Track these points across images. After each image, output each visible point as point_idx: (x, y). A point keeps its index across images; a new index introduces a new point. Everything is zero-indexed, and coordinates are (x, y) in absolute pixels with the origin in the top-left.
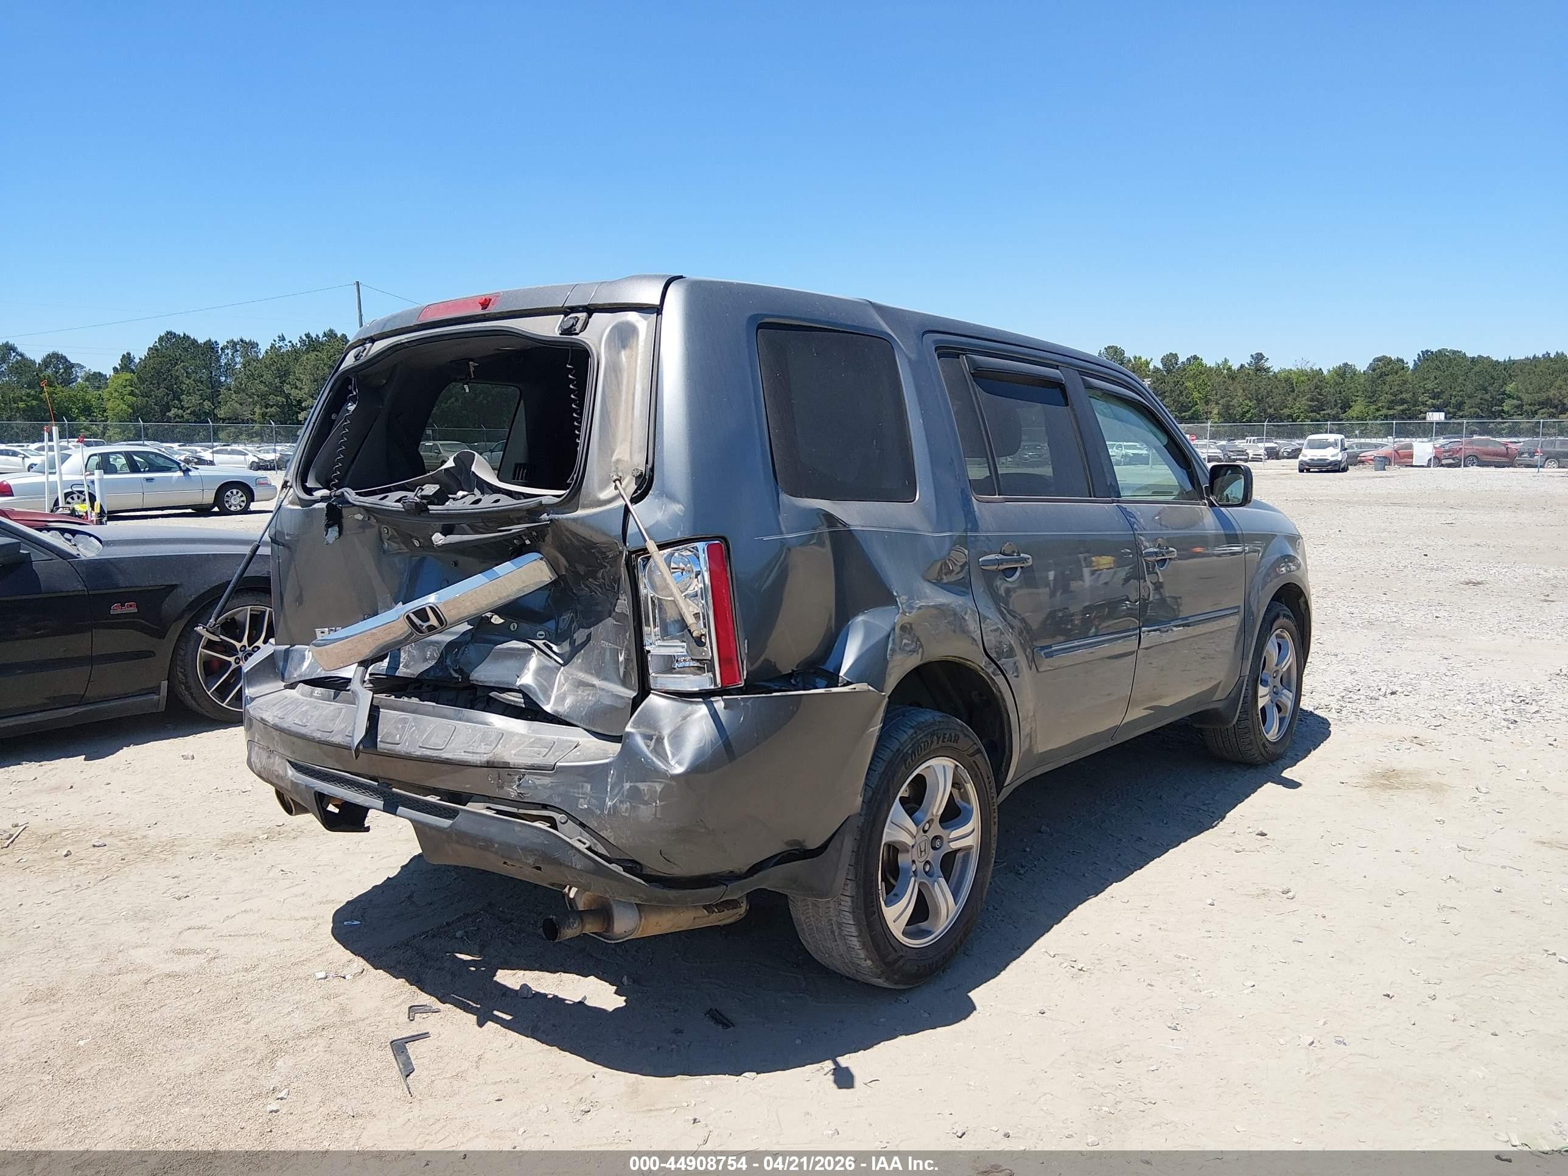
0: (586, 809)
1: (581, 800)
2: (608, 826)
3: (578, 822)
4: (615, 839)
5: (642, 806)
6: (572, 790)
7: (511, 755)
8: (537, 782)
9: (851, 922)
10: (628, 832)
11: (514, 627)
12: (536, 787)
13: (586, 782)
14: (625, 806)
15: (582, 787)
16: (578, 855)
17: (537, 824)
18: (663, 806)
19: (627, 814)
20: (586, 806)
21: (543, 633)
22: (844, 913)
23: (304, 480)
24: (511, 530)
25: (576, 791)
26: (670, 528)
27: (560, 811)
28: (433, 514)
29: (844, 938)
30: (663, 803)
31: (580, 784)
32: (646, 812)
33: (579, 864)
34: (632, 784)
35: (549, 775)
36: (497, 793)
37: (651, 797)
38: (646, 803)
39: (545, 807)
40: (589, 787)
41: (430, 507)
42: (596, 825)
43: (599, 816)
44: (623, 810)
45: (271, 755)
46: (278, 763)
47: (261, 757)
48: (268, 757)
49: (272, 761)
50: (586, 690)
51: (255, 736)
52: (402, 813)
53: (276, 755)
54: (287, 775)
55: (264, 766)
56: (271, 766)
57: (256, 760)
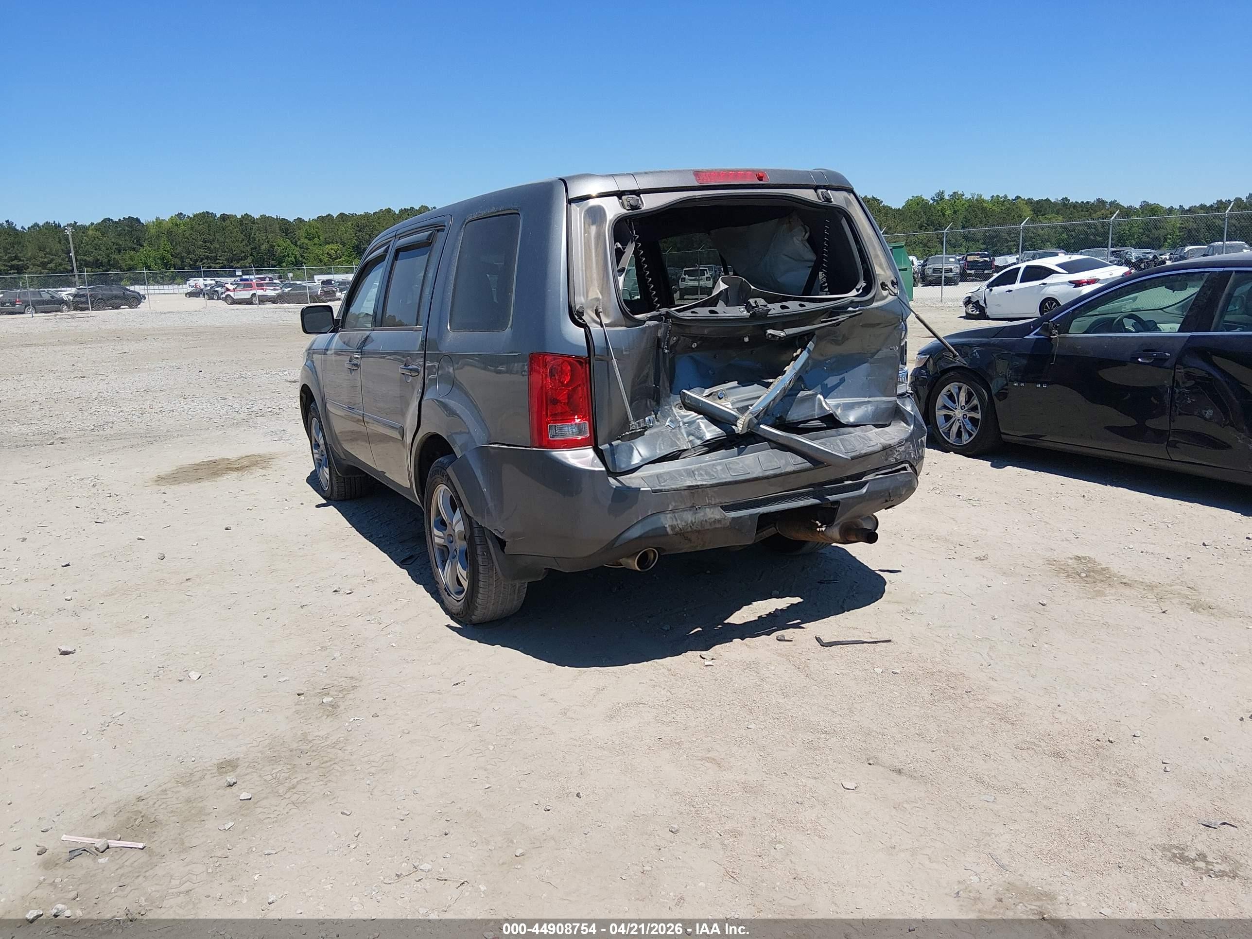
1: (912, 454)
7: (885, 441)
12: (901, 453)
40: (912, 446)
45: (698, 511)
46: (711, 512)
47: (682, 517)
48: (695, 513)
49: (702, 514)
50: (862, 405)
51: (668, 506)
52: (831, 498)
53: (705, 508)
54: (726, 516)
55: (692, 521)
56: (702, 518)
57: (675, 523)
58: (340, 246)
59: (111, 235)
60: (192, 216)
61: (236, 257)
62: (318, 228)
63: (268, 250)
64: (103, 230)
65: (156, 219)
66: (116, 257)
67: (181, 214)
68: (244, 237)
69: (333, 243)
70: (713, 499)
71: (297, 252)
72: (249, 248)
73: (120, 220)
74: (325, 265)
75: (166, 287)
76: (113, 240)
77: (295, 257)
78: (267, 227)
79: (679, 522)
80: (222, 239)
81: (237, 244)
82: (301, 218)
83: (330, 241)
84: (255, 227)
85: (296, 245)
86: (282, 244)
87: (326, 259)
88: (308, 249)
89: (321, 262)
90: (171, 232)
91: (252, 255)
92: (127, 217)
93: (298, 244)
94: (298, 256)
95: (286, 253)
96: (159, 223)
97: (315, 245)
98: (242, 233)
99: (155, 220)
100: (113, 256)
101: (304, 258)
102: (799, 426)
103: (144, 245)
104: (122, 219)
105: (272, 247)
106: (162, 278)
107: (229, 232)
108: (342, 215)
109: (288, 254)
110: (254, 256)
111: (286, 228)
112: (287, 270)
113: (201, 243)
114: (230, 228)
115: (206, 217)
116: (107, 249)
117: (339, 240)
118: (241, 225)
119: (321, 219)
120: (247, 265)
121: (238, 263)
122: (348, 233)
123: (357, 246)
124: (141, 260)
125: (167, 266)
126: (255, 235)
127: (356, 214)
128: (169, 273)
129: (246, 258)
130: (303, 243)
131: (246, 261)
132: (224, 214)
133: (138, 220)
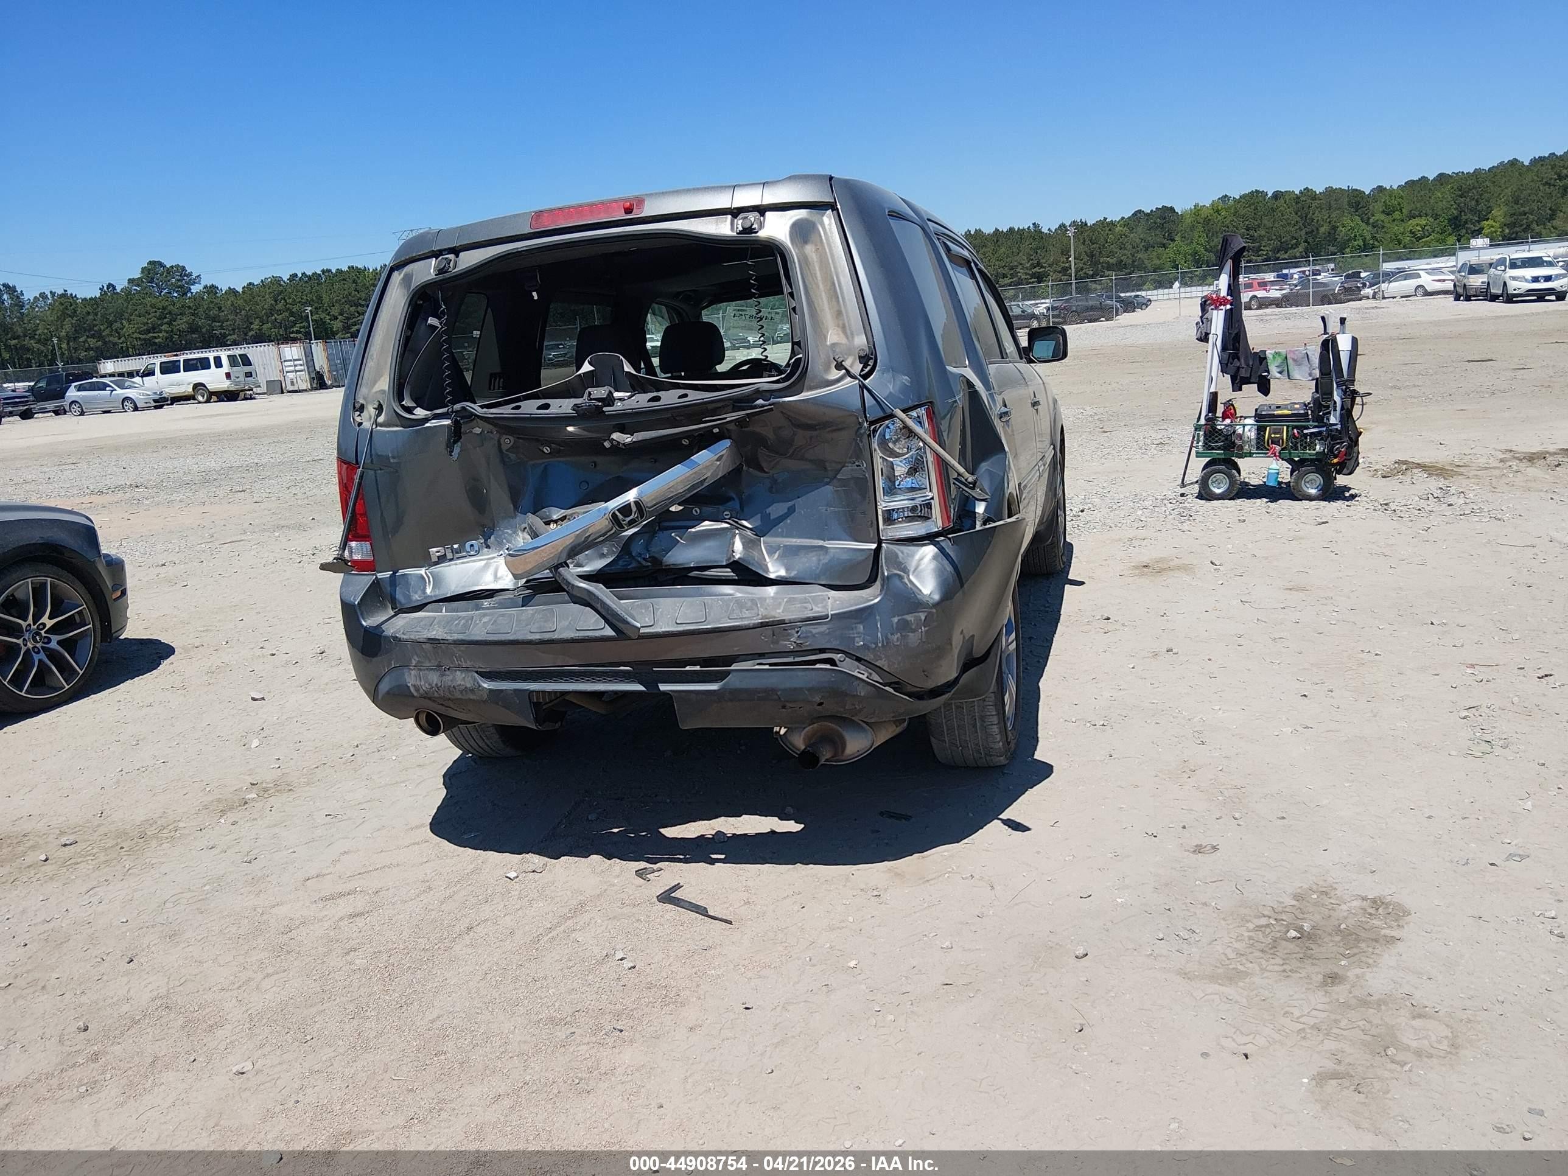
0: (862, 646)
1: (857, 639)
2: (883, 656)
3: (855, 658)
4: (888, 666)
5: (910, 634)
6: (847, 632)
7: (779, 614)
8: (814, 631)
9: (994, 713)
10: (900, 658)
11: (697, 512)
12: (814, 636)
13: (858, 623)
14: (896, 637)
15: (856, 627)
16: (862, 684)
17: (818, 666)
18: (927, 630)
19: (898, 643)
20: (862, 643)
21: (728, 513)
22: (988, 707)
23: (400, 398)
24: (725, 418)
25: (851, 632)
26: (902, 397)
27: (838, 651)
28: (608, 415)
29: (984, 728)
30: (927, 629)
31: (854, 626)
32: (914, 638)
33: (862, 692)
34: (900, 618)
35: (825, 623)
36: (774, 648)
37: (917, 624)
38: (914, 631)
39: (822, 651)
40: (862, 627)
41: (605, 409)
42: (872, 657)
43: (874, 649)
44: (895, 640)
45: (447, 673)
46: (461, 677)
47: (427, 678)
48: (442, 675)
49: (451, 677)
50: (812, 552)
51: (411, 660)
52: (663, 687)
53: (456, 671)
54: (480, 686)
55: (436, 685)
56: (450, 683)
57: (418, 683)
58: (1430, 219)
59: (1141, 229)
60: (1238, 197)
61: (1284, 245)
62: (1402, 197)
63: (1329, 233)
64: (1132, 225)
65: (1195, 206)
66: (1141, 256)
67: (1226, 196)
68: (1299, 219)
69: (1421, 216)
70: (462, 660)
71: (1367, 231)
72: (1303, 233)
73: (1152, 211)
74: (1405, 247)
75: (1194, 289)
76: (1141, 236)
77: (1364, 240)
78: (1332, 202)
79: (423, 683)
80: (1269, 225)
81: (1288, 228)
82: (1382, 186)
83: (1417, 213)
84: (1316, 203)
85: (1368, 224)
86: (1349, 224)
87: (1407, 239)
88: (1383, 227)
89: (1400, 244)
90: (1209, 220)
91: (1306, 241)
92: (1161, 207)
93: (1371, 221)
94: (1368, 238)
95: (1352, 236)
96: (1197, 210)
97: (1394, 221)
98: (1297, 214)
99: (1193, 207)
100: (1139, 255)
101: (1377, 240)
102: (689, 575)
103: (1176, 239)
104: (1154, 210)
105: (1335, 228)
106: (1191, 278)
107: (1280, 214)
108: (1441, 176)
109: (1355, 236)
110: (1308, 243)
111: (1356, 201)
112: (1351, 257)
113: (1243, 230)
114: (1281, 208)
115: (1254, 198)
116: (1134, 248)
117: (1429, 212)
118: (1297, 203)
119: (1411, 184)
120: (1298, 254)
121: (1286, 253)
122: (1444, 200)
123: (1456, 218)
124: (1170, 258)
125: (1198, 263)
126: (1313, 214)
127: (1463, 172)
128: (1199, 272)
129: (1297, 245)
130: (1378, 220)
131: (1297, 249)
132: (1277, 191)
133: (1172, 209)
